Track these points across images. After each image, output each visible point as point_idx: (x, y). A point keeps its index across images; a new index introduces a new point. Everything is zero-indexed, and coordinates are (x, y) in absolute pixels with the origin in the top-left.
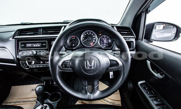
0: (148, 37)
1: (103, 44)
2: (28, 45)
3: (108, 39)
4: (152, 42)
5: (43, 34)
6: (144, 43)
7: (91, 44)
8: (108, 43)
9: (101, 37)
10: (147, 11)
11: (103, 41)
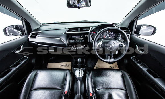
0: (137, 33)
1: (111, 37)
2: (73, 37)
3: (114, 34)
4: (139, 36)
5: (81, 31)
6: (135, 36)
7: (104, 36)
8: (114, 36)
9: (110, 33)
10: (138, 19)
11: (111, 35)
